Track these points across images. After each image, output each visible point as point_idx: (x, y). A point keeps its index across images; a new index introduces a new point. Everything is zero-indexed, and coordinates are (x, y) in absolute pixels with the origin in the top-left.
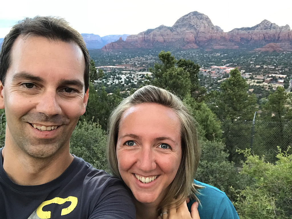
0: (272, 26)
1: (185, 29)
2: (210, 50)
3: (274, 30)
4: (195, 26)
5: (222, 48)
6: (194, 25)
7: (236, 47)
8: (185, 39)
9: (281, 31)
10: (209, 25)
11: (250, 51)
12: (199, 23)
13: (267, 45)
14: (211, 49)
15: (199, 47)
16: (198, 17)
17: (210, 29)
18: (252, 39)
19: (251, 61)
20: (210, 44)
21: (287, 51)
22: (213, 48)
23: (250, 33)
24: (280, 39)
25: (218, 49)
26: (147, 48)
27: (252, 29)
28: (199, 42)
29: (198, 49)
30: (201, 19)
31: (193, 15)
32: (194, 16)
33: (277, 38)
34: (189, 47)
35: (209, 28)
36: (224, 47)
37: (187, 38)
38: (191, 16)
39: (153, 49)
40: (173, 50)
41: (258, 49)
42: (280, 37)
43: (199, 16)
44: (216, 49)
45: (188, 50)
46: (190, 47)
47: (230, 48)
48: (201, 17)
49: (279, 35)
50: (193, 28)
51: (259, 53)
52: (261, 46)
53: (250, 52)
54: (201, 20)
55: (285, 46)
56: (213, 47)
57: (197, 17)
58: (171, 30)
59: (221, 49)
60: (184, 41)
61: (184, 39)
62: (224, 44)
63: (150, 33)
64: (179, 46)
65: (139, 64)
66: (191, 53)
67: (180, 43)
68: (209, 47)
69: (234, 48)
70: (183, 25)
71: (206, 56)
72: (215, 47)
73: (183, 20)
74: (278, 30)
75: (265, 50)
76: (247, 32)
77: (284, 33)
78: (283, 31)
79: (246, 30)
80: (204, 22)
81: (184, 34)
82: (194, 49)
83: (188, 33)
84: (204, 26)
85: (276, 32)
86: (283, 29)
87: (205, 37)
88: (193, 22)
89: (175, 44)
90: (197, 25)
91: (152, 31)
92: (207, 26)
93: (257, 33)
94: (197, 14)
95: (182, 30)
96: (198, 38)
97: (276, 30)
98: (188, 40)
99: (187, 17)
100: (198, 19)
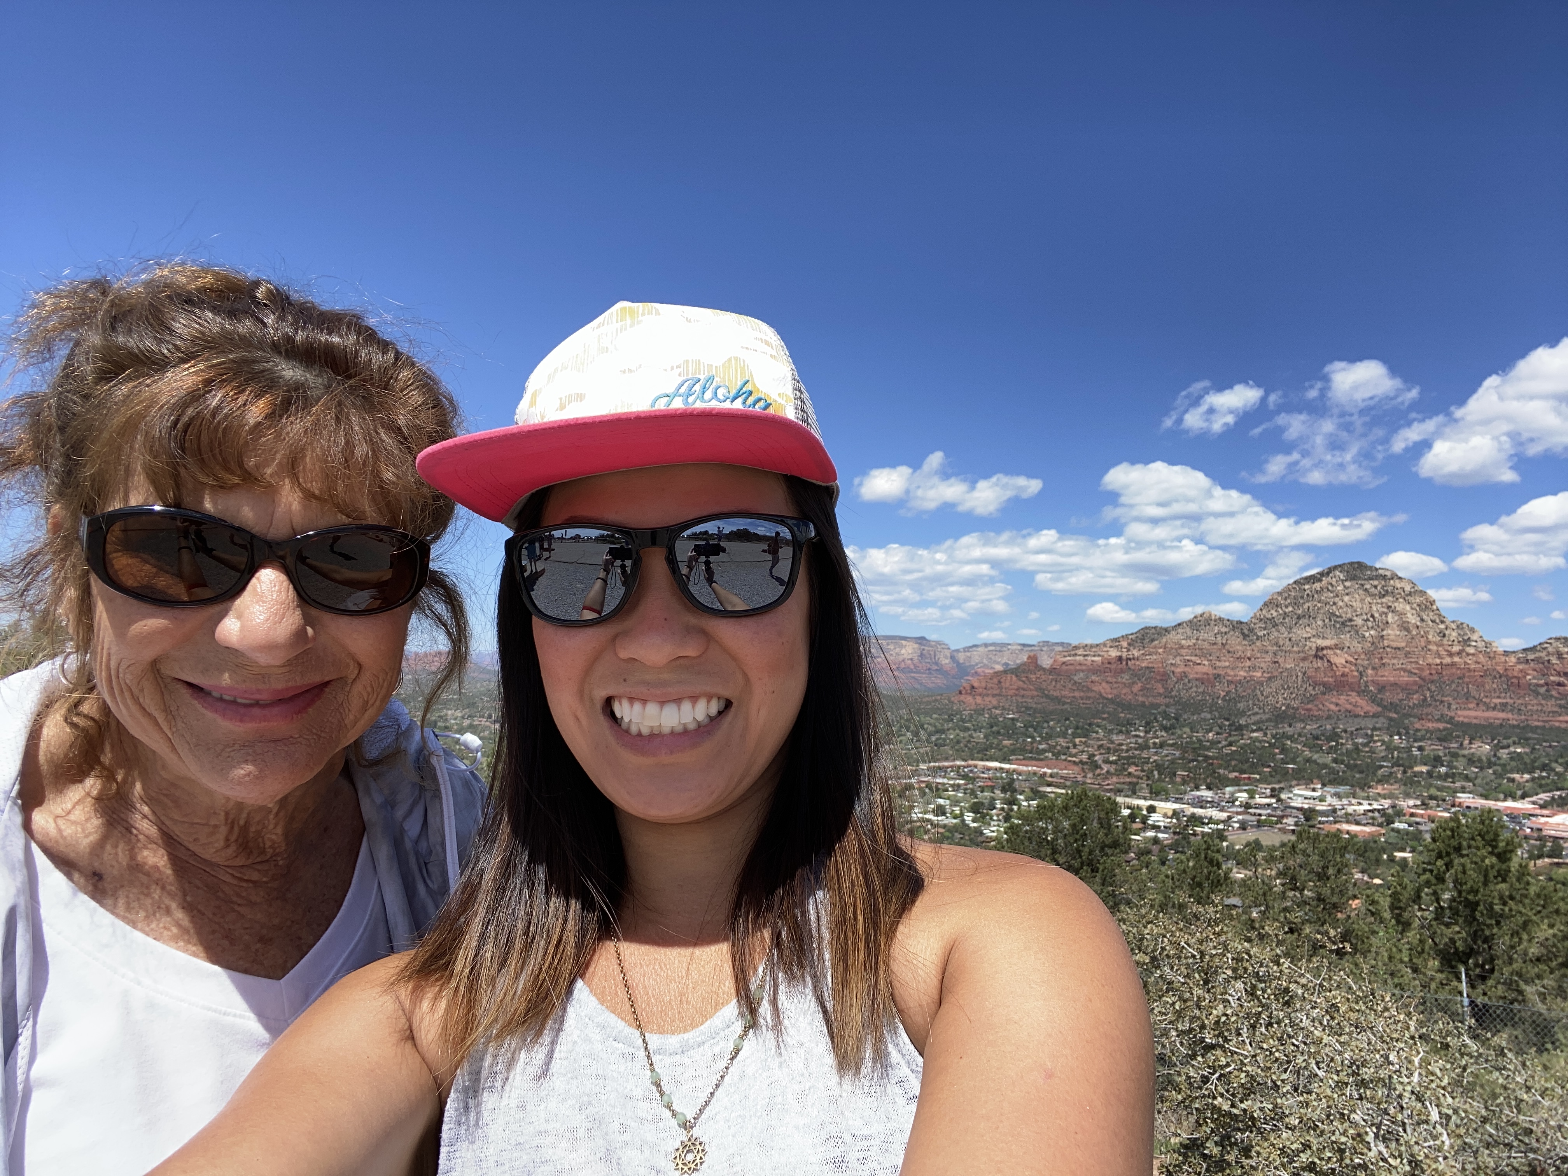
1: (1309, 632)
2: (1441, 726)
4: (1358, 622)
5: (1498, 722)
6: (1351, 620)
8: (1313, 676)
10: (1422, 620)
14: (1439, 720)
15: (1380, 709)
16: (1368, 586)
17: (1430, 637)
20: (1436, 701)
22: (1452, 718)
25: (1475, 721)
26: (1141, 699)
28: (1382, 688)
29: (1374, 716)
30: (1382, 596)
31: (1346, 580)
32: (1348, 584)
34: (1333, 707)
35: (1426, 633)
36: (1510, 716)
37: (1321, 670)
38: (1334, 581)
40: (1257, 713)
43: (1376, 583)
44: (1466, 720)
45: (1329, 717)
46: (1337, 705)
47: (1539, 721)
48: (1385, 586)
50: (1347, 629)
56: (1452, 714)
57: (1362, 585)
58: (1245, 636)
59: (1491, 724)
60: (1306, 680)
62: (1505, 705)
63: (1153, 640)
64: (1285, 699)
65: (1111, 763)
66: (1345, 731)
67: (1289, 688)
68: (1429, 710)
69: (1557, 724)
70: (1299, 618)
71: (1420, 749)
72: (1459, 713)
73: (1296, 598)
80: (1399, 608)
81: (1306, 654)
82: (1357, 716)
83: (1325, 648)
84: (1401, 625)
87: (1409, 670)
88: (1347, 605)
89: (1268, 689)
90: (1365, 621)
91: (1160, 635)
92: (1415, 624)
94: (1360, 575)
95: (1297, 638)
96: (1372, 672)
98: (1325, 677)
99: (1315, 587)
100: (1368, 594)
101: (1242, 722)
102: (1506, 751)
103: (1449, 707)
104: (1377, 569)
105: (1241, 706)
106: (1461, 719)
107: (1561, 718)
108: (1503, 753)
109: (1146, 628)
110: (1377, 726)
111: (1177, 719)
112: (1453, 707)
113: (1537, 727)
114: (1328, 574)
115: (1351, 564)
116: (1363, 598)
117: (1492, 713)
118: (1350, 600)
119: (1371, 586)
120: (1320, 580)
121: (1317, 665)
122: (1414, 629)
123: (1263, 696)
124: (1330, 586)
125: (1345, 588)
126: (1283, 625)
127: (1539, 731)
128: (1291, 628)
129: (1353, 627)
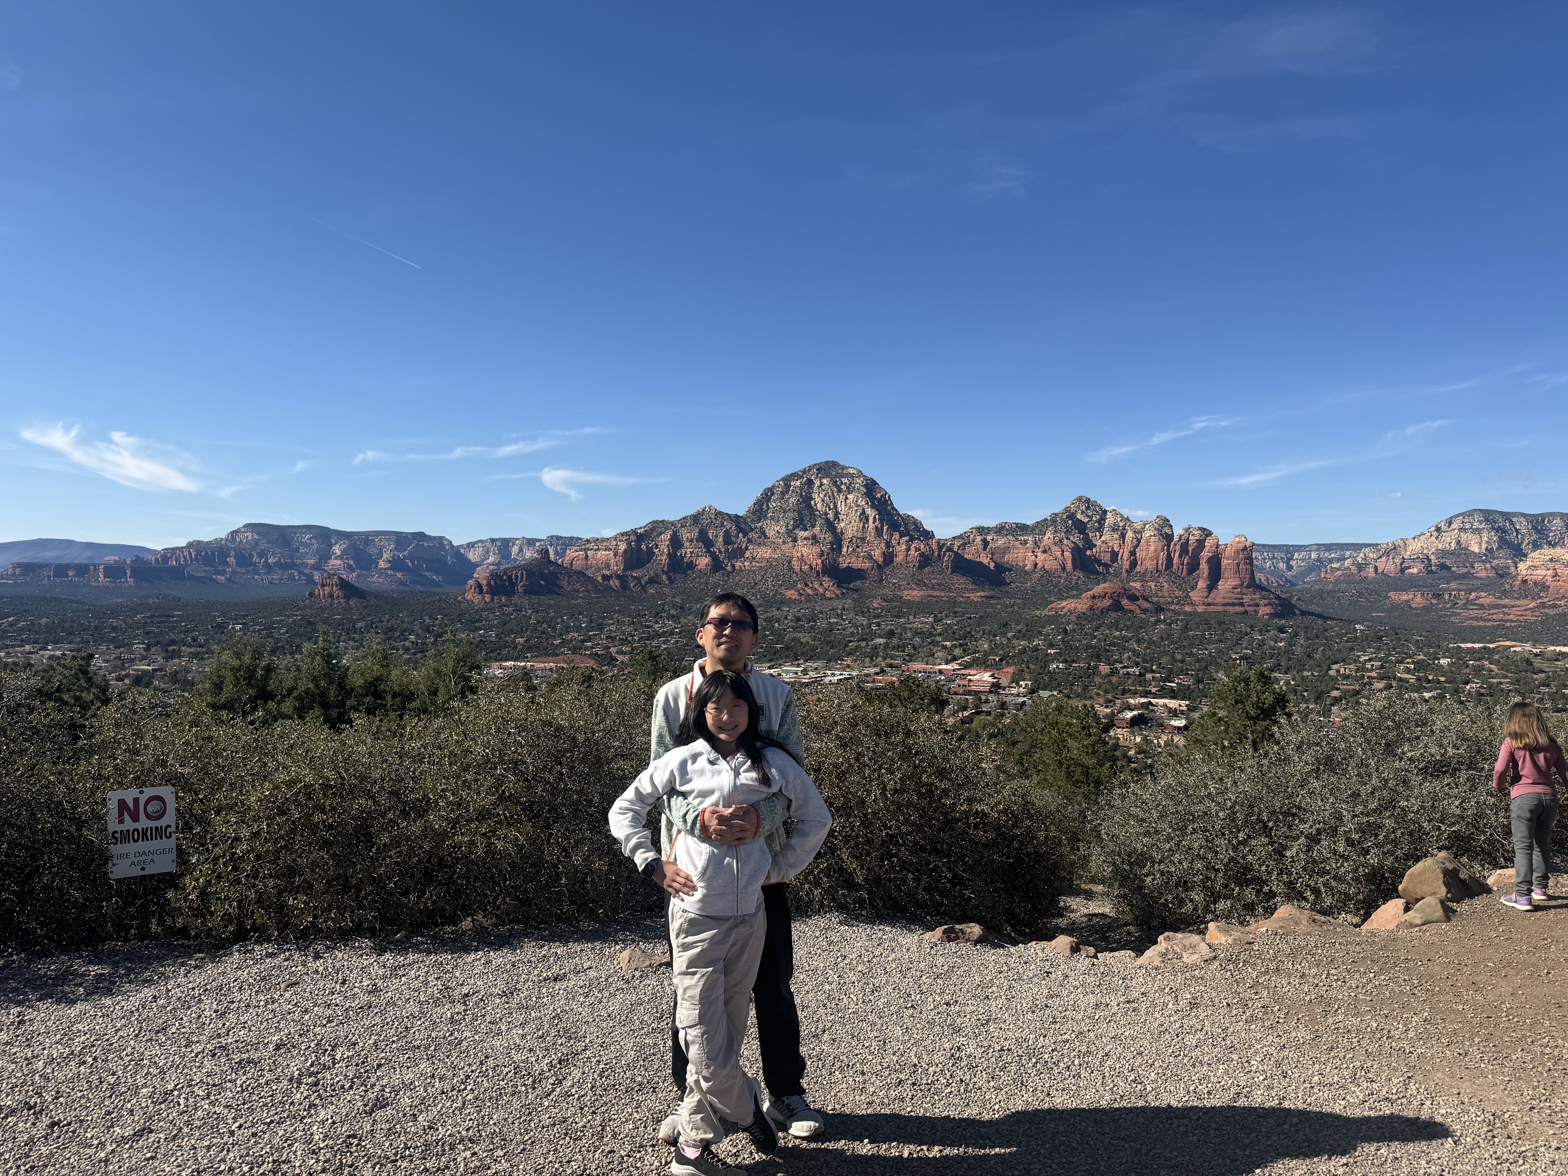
0: (1107, 521)
2: (893, 604)
3: (1116, 536)
4: (831, 516)
5: (935, 599)
6: (826, 513)
7: (983, 594)
8: (796, 564)
9: (1139, 541)
10: (881, 513)
11: (1038, 609)
12: (843, 507)
13: (1098, 589)
14: (891, 600)
15: (847, 592)
16: (839, 483)
17: (885, 528)
18: (1040, 565)
19: (1051, 646)
20: (890, 583)
21: (1169, 610)
22: (901, 597)
23: (1030, 544)
24: (1138, 568)
25: (917, 599)
27: (1037, 531)
29: (844, 598)
30: (850, 490)
31: (823, 478)
32: (825, 481)
33: (1126, 565)
34: (810, 591)
35: (882, 526)
36: (943, 594)
37: (802, 559)
38: (812, 477)
39: (674, 597)
41: (1064, 604)
42: (1139, 563)
44: (911, 599)
45: (808, 601)
46: (814, 589)
47: (963, 597)
48: (851, 484)
49: (1133, 553)
50: (823, 521)
51: (1073, 618)
52: (1073, 591)
53: (1038, 612)
54: (850, 497)
55: (1160, 594)
56: (902, 594)
57: (836, 482)
58: (740, 527)
60: (790, 568)
61: (790, 562)
62: (940, 585)
63: (661, 533)
64: (773, 586)
65: (625, 653)
66: (821, 612)
67: (777, 575)
68: (884, 592)
69: (975, 599)
70: (785, 512)
71: (879, 625)
72: (906, 592)
73: (783, 494)
74: (1130, 535)
75: (1091, 608)
76: (1017, 540)
77: (1152, 548)
78: (1148, 541)
79: (1013, 536)
80: (863, 503)
81: (790, 544)
82: (830, 599)
83: (805, 538)
84: (864, 518)
85: (1124, 543)
86: (1147, 534)
87: (870, 557)
88: (823, 500)
89: (759, 578)
90: (837, 514)
91: (667, 528)
92: (875, 517)
93: (1056, 544)
94: (834, 473)
95: (783, 530)
96: (841, 559)
97: (1123, 536)
98: (805, 565)
99: (798, 483)
100: (840, 491)
103: (899, 589)
104: (847, 468)
106: (908, 598)
107: (978, 594)
109: (654, 522)
110: (846, 606)
111: (682, 608)
112: (902, 588)
113: (961, 602)
114: (809, 470)
115: (827, 462)
116: (835, 494)
117: (930, 592)
118: (825, 496)
119: (842, 483)
120: (802, 477)
121: (799, 554)
122: (874, 521)
123: (756, 584)
124: (810, 482)
125: (822, 484)
126: (772, 518)
127: (963, 605)
128: (778, 521)
129: (827, 520)
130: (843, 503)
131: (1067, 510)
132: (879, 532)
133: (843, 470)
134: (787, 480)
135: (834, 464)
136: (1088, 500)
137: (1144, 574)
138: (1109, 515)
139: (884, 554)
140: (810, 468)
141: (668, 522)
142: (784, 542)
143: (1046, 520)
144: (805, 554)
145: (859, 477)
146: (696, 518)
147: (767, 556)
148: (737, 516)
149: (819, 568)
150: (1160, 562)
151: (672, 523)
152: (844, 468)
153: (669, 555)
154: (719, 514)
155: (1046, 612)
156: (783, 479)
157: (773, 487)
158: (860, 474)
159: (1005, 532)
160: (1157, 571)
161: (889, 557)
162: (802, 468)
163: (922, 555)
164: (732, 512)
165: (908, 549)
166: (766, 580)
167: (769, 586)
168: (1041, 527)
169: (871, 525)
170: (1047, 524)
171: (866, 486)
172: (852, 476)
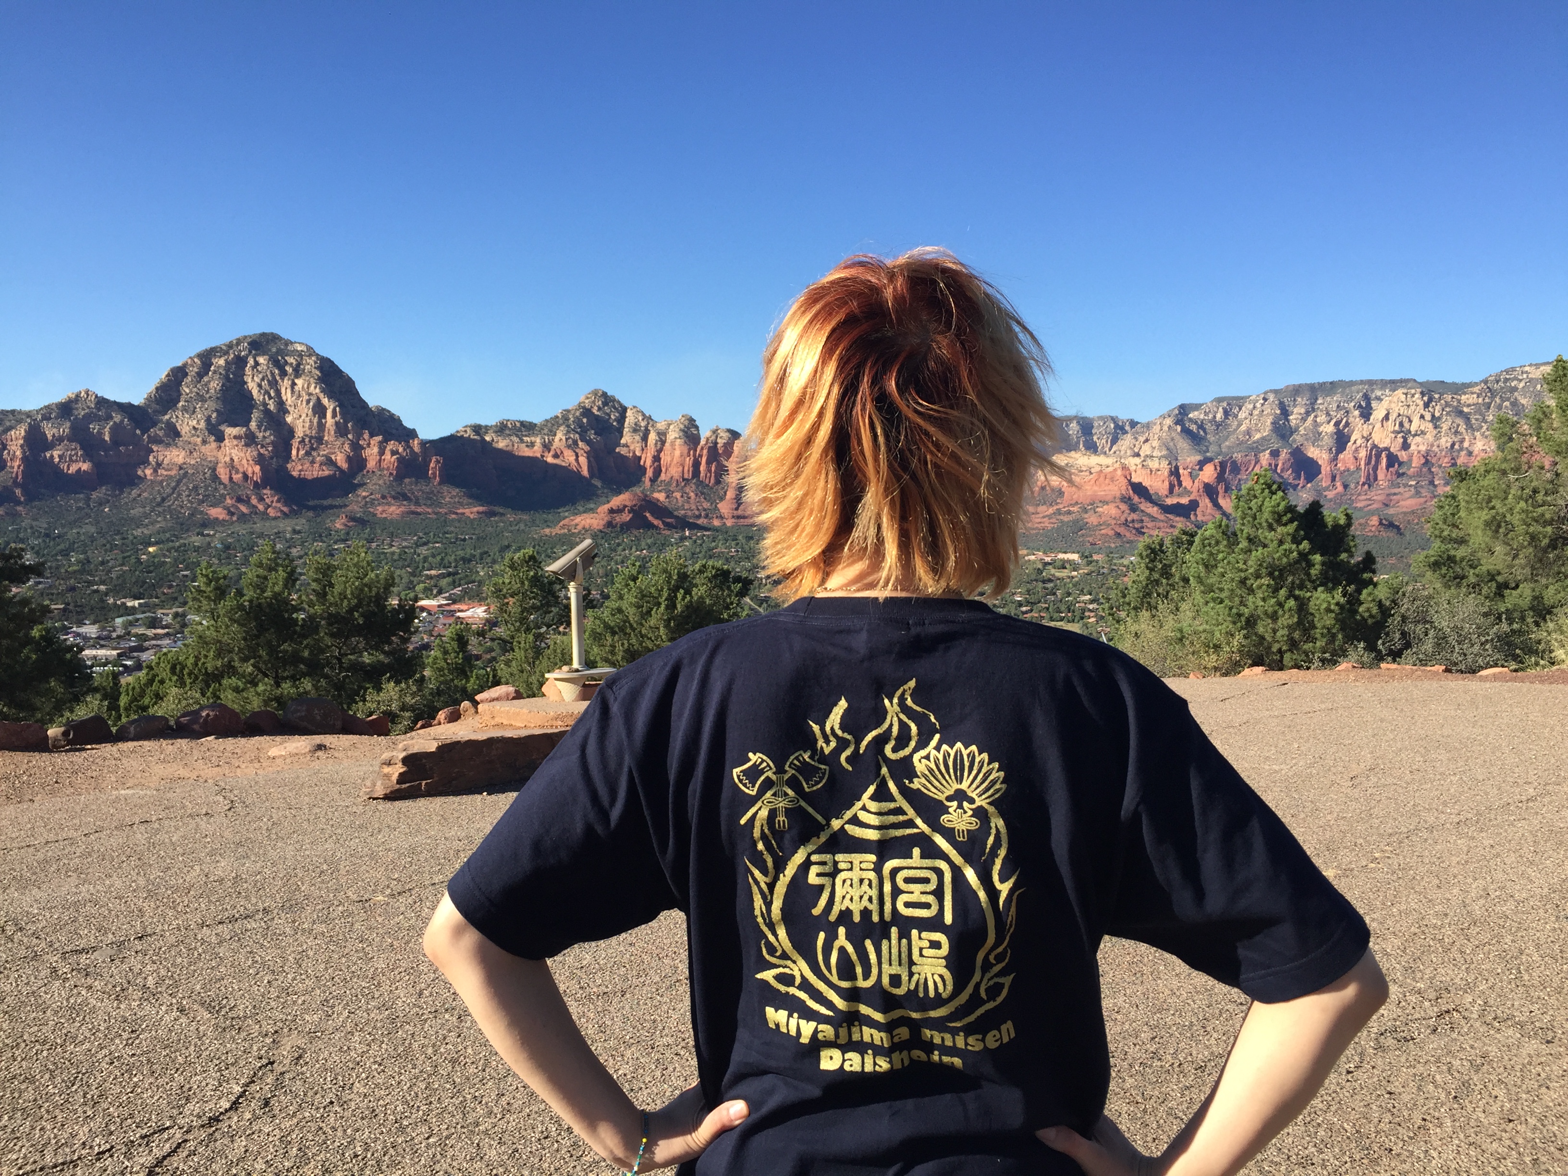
0: (627, 420)
3: (637, 438)
4: (272, 406)
5: (417, 516)
6: (265, 404)
7: (481, 509)
8: (222, 472)
9: (663, 443)
11: (548, 526)
12: (289, 395)
13: (617, 501)
14: (361, 519)
15: (296, 508)
16: (282, 363)
17: (350, 424)
20: (358, 496)
22: (375, 515)
23: (539, 447)
24: (663, 475)
25: (396, 518)
27: (546, 431)
28: (300, 485)
29: (293, 516)
30: (297, 373)
31: (259, 355)
32: (261, 360)
33: (650, 472)
34: (244, 509)
35: (346, 422)
36: (430, 510)
37: (231, 465)
38: (242, 355)
40: (157, 521)
41: (579, 519)
42: (664, 470)
43: (291, 359)
44: (387, 517)
45: (243, 522)
46: (251, 506)
47: (456, 513)
48: (299, 365)
49: (657, 459)
50: (261, 414)
52: (590, 504)
54: (299, 382)
55: (686, 506)
56: (374, 510)
57: (277, 362)
58: (137, 423)
60: (215, 478)
61: (214, 470)
62: (426, 498)
64: (190, 501)
66: (262, 537)
67: (195, 488)
69: (472, 516)
70: (204, 400)
72: (380, 509)
73: (200, 375)
74: (652, 437)
75: (609, 524)
76: (522, 441)
77: (677, 453)
78: (673, 444)
79: (517, 436)
80: (318, 390)
81: (214, 445)
82: (275, 518)
83: (235, 437)
84: (319, 410)
85: (646, 446)
86: (673, 435)
87: (330, 462)
88: (260, 386)
89: (168, 491)
90: (281, 404)
91: (20, 421)
92: (334, 411)
93: (569, 447)
94: (274, 350)
95: (203, 425)
96: (289, 466)
97: (645, 438)
98: (237, 472)
99: (222, 362)
100: (284, 374)
101: (138, 532)
102: (425, 548)
103: (372, 504)
104: (292, 343)
105: (136, 512)
106: (384, 515)
107: (475, 509)
108: (424, 551)
110: (298, 528)
112: (375, 503)
113: (453, 520)
114: (238, 344)
115: (263, 335)
116: (278, 378)
117: (413, 508)
118: (263, 379)
119: (286, 363)
120: (226, 353)
121: (227, 459)
122: (334, 415)
123: (163, 500)
124: (240, 362)
125: (257, 364)
126: (185, 409)
127: (457, 525)
128: (194, 412)
129: (267, 412)
130: (289, 391)
131: (581, 406)
132: (341, 430)
133: (286, 344)
134: (206, 357)
135: (273, 338)
136: (604, 394)
137: (669, 483)
138: (629, 413)
139: (349, 459)
140: (239, 342)
141: (20, 412)
142: (204, 442)
143: (557, 417)
144: (236, 459)
145: (310, 356)
146: (66, 409)
147: (180, 460)
148: (130, 405)
149: (257, 478)
150: (686, 469)
151: (28, 414)
152: (288, 343)
153: (24, 459)
154: (102, 402)
155: (557, 530)
156: (199, 356)
157: (185, 365)
158: (311, 352)
159: (507, 432)
160: (684, 480)
161: (357, 462)
162: (227, 340)
163: (401, 460)
164: (122, 399)
165: (382, 453)
166: (179, 495)
167: (185, 502)
168: (552, 425)
169: (330, 421)
170: (557, 423)
171: (319, 368)
172: (300, 355)
